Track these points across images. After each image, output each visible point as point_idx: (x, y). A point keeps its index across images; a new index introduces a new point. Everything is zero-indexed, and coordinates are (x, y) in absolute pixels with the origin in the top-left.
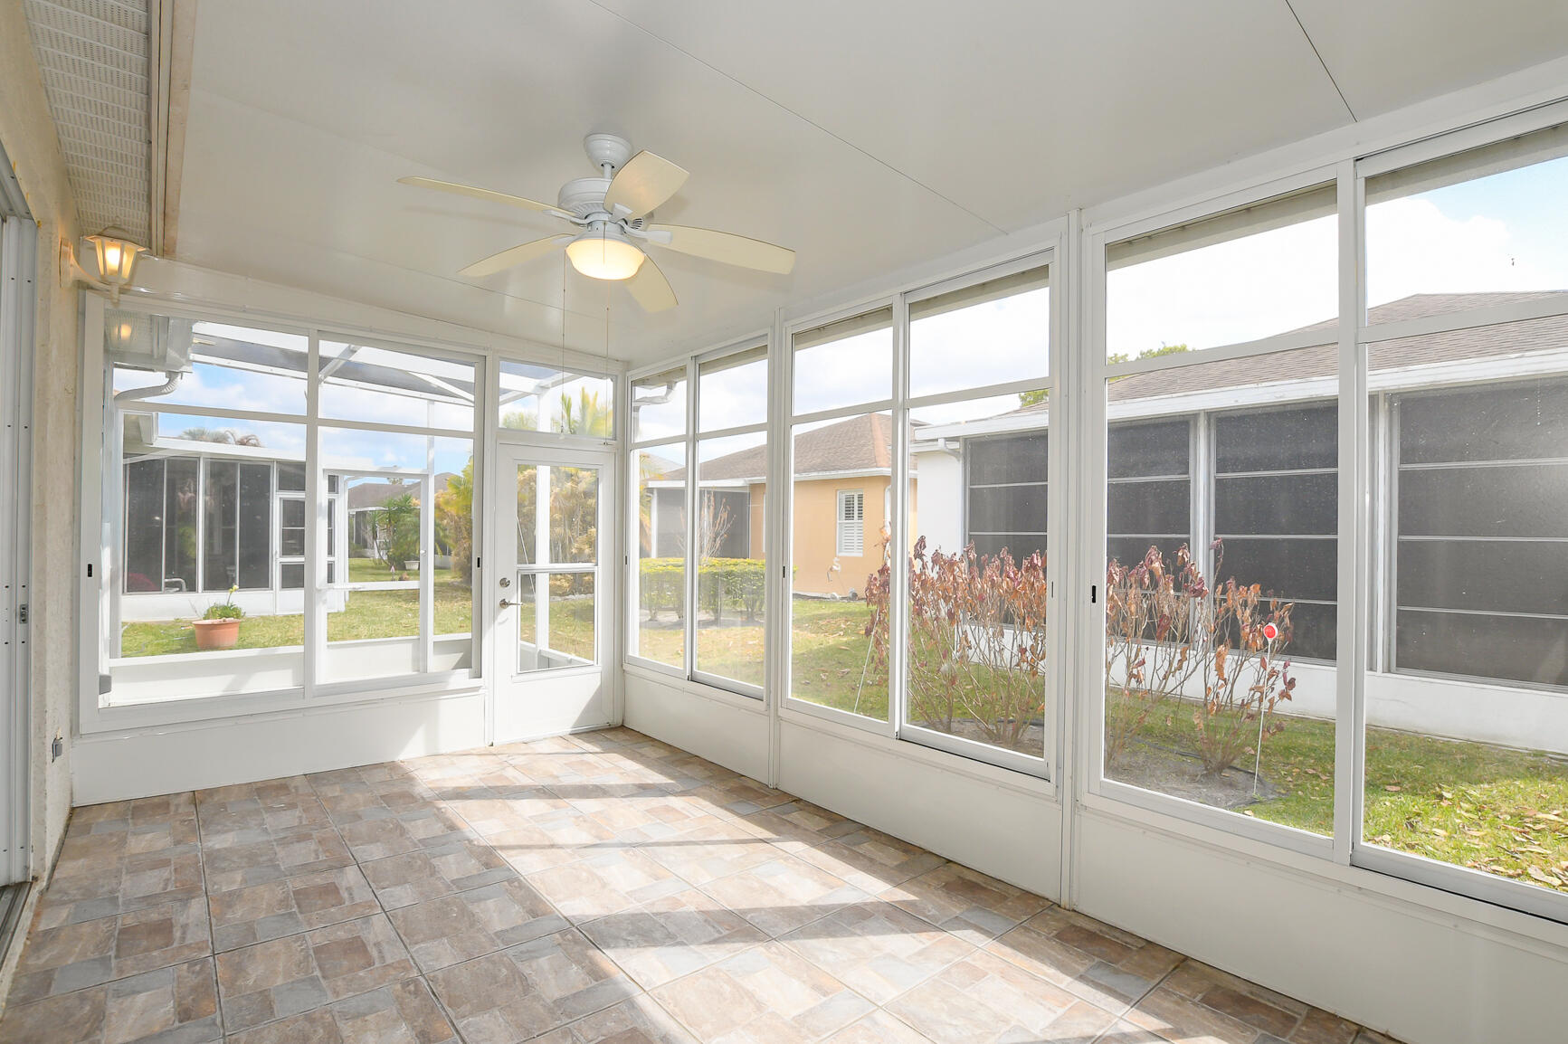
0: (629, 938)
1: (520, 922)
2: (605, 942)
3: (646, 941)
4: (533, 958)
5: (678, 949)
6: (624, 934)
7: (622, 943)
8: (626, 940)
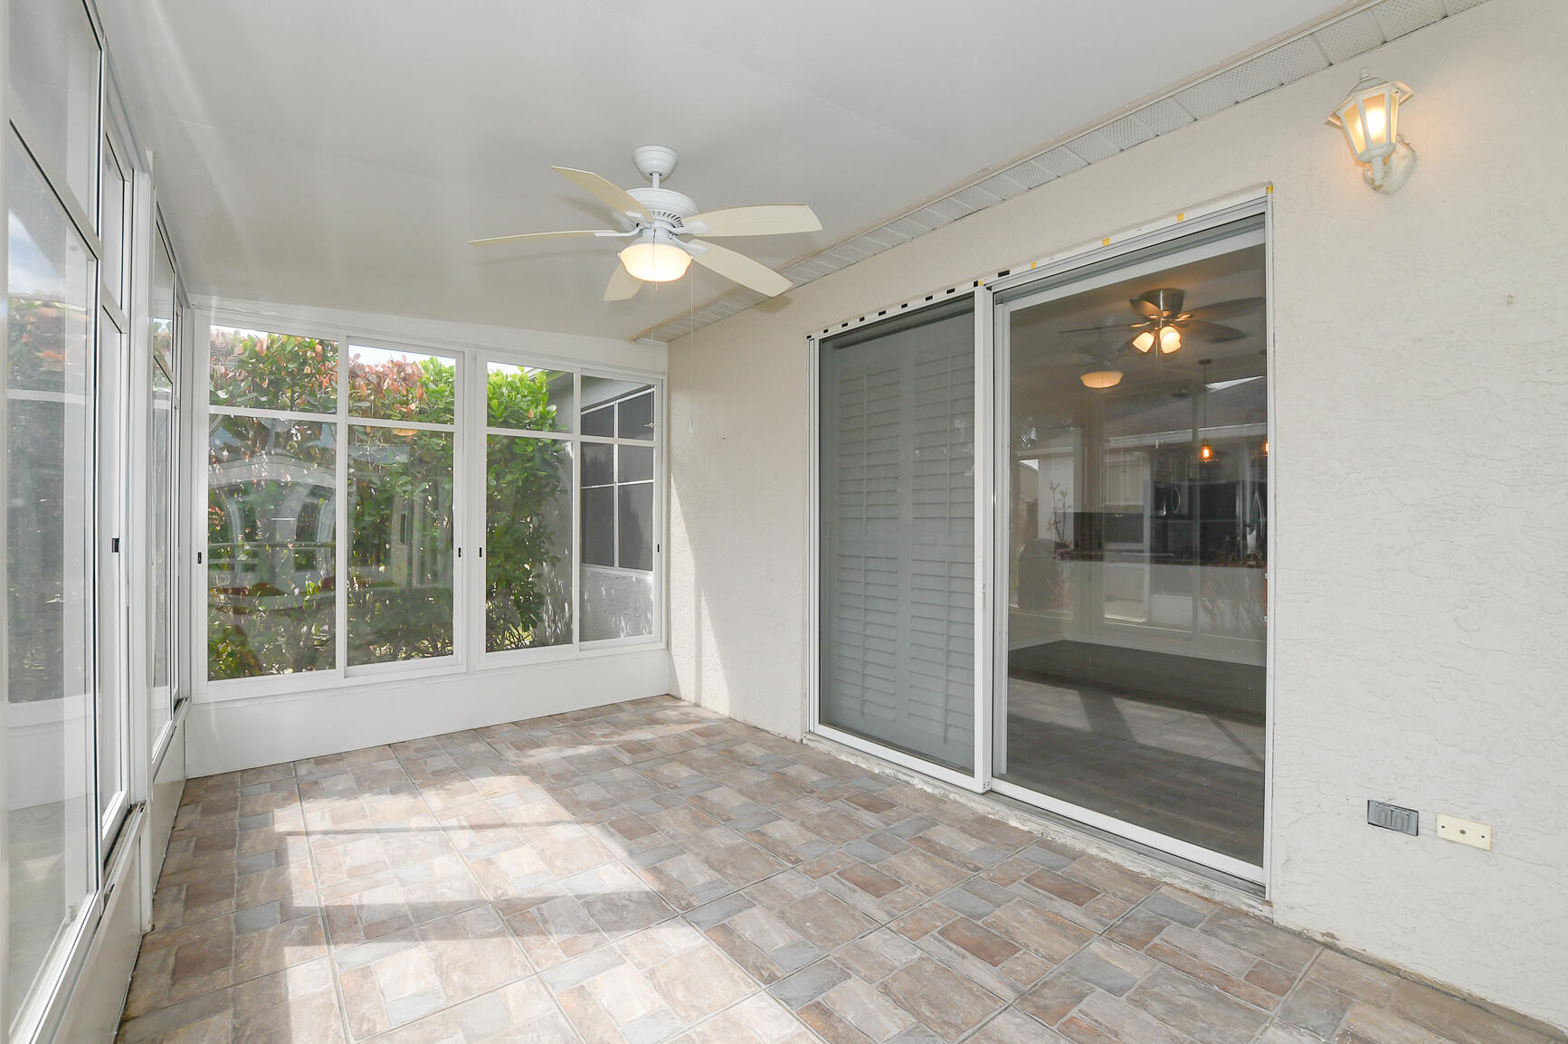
0: (628, 902)
1: (736, 918)
2: (649, 898)
3: (612, 899)
4: (711, 883)
5: (583, 891)
6: (632, 906)
7: (635, 897)
8: (631, 901)
